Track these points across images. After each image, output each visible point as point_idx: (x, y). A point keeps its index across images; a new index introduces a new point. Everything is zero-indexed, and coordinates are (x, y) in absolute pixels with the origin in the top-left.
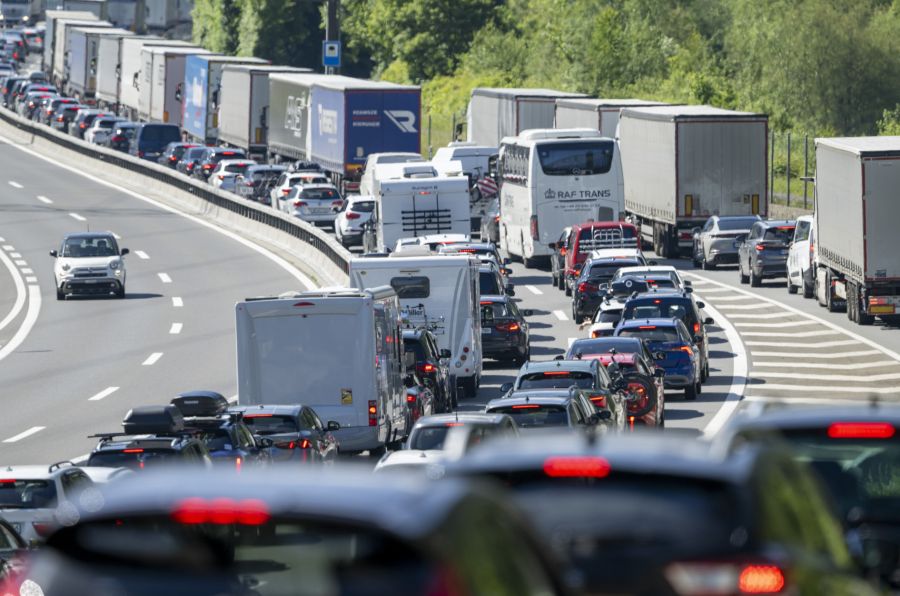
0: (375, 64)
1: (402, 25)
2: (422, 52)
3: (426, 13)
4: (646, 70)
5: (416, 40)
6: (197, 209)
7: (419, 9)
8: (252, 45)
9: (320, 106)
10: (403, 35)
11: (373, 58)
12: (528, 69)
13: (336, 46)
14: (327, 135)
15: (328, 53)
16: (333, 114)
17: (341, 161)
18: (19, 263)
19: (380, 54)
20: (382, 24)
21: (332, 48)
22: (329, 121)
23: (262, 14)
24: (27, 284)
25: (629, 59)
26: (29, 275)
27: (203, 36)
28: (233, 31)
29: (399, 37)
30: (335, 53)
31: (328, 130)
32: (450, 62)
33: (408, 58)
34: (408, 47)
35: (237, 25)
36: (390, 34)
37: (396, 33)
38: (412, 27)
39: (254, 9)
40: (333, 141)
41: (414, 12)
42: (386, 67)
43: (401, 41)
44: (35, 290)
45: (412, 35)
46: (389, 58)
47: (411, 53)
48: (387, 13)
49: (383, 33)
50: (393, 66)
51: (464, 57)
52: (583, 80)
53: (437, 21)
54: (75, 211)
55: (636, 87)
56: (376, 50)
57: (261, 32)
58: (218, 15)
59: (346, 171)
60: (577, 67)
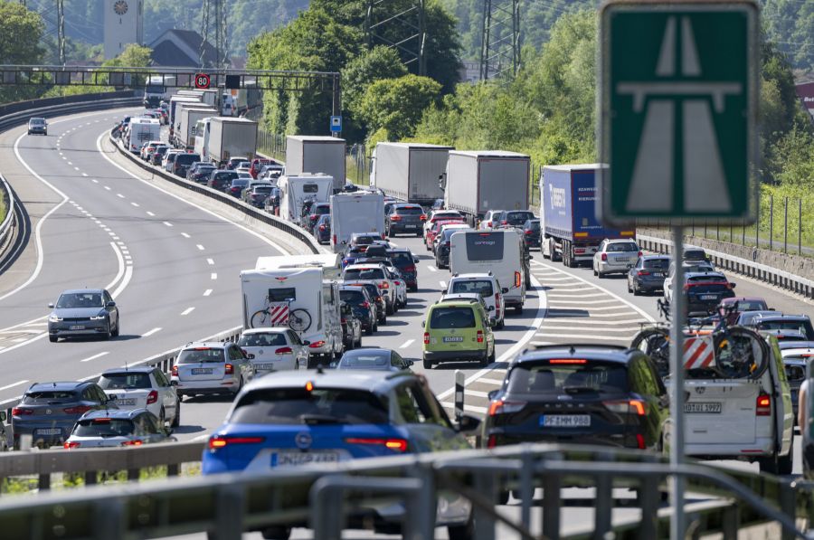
0: (370, 130)
1: (384, 107)
2: (396, 123)
3: (398, 99)
4: (527, 134)
5: (391, 116)
6: (242, 219)
7: (394, 97)
8: (295, 118)
9: (551, 185)
10: (384, 112)
11: (367, 126)
12: (459, 132)
13: (339, 119)
14: (558, 209)
15: (334, 124)
16: (562, 191)
17: (569, 229)
18: (124, 252)
19: (371, 124)
20: (371, 105)
21: (336, 121)
22: (559, 197)
23: (300, 100)
24: (126, 265)
25: (517, 127)
26: (129, 260)
27: (268, 113)
28: (284, 110)
29: (381, 113)
30: (338, 124)
31: (558, 204)
32: (412, 129)
33: (387, 127)
34: (387, 119)
35: (287, 106)
36: (376, 112)
37: (379, 111)
38: (389, 107)
39: (296, 97)
40: (563, 213)
41: (391, 98)
42: (375, 132)
43: (383, 116)
44: (130, 269)
45: (389, 113)
46: (377, 127)
47: (388, 123)
48: (374, 99)
49: (372, 110)
50: (379, 131)
51: (418, 127)
52: (489, 140)
53: (405, 103)
54: (167, 221)
55: (520, 145)
56: (369, 122)
57: (300, 111)
58: (276, 100)
59: (574, 238)
60: (486, 132)
